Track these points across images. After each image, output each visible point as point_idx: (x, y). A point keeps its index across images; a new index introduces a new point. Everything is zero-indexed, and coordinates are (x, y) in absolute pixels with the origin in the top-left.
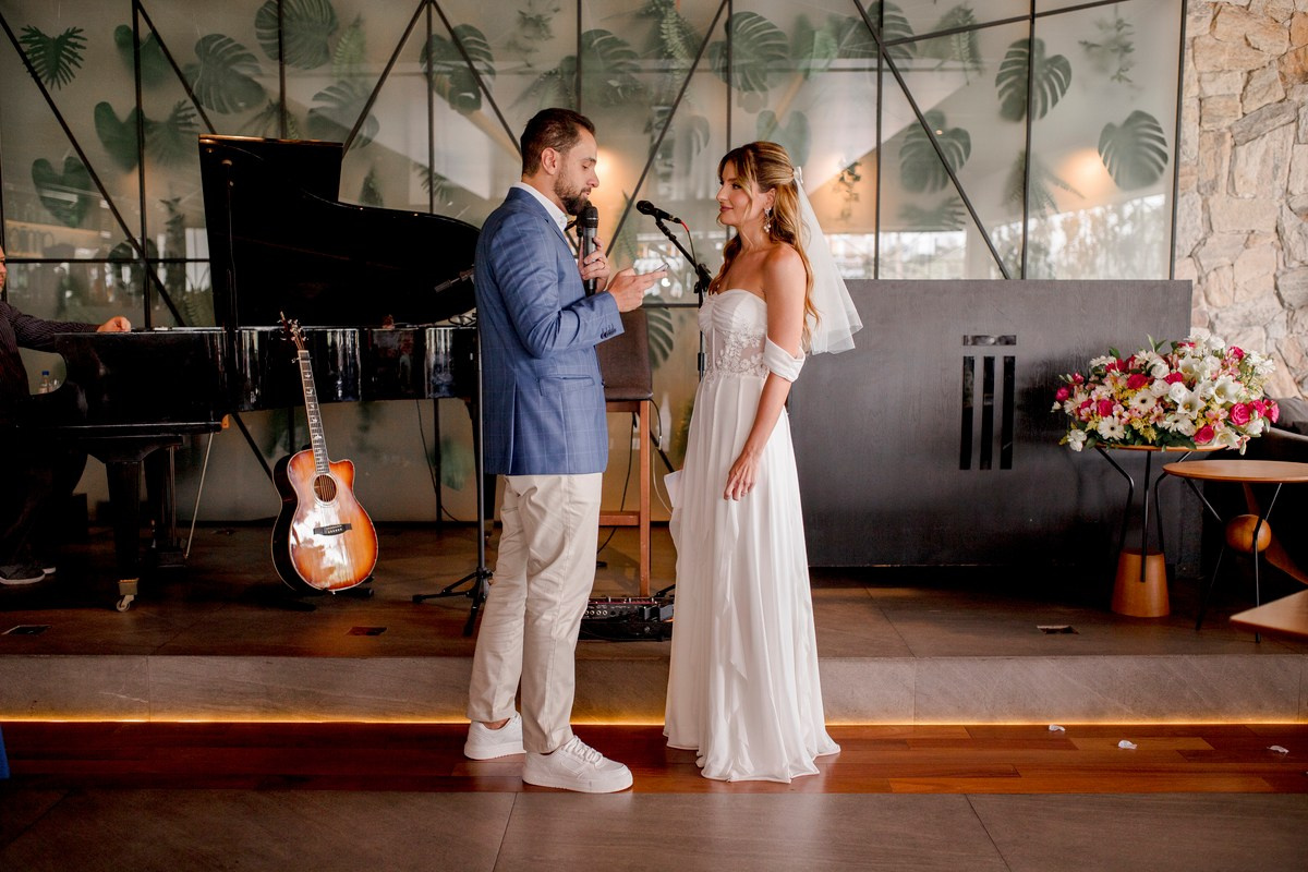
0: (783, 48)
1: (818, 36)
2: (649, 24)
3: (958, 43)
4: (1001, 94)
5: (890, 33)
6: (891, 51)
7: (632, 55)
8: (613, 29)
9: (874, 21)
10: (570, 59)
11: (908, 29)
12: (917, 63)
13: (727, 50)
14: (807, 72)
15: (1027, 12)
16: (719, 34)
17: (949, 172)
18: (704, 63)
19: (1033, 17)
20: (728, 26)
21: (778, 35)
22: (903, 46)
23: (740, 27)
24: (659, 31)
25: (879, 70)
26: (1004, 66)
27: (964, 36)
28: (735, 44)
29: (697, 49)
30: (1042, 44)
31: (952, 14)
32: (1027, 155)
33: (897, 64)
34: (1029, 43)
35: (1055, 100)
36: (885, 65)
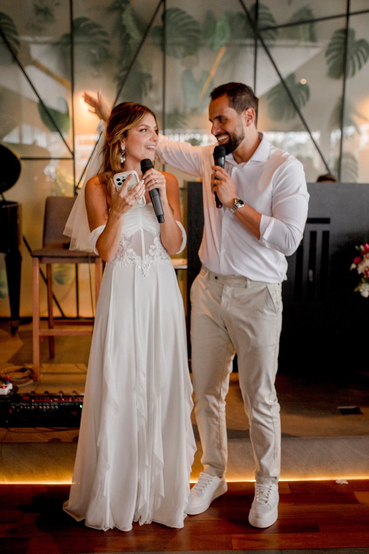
0: (197, 31)
1: (219, 24)
2: (115, 15)
3: (303, 30)
4: (328, 62)
5: (262, 23)
6: (263, 34)
7: (104, 34)
8: (94, 17)
9: (253, 15)
10: (66, 36)
11: (273, 20)
12: (278, 42)
13: (162, 32)
14: (212, 45)
15: (344, 11)
16: (158, 22)
17: (297, 109)
18: (149, 39)
19: (348, 15)
20: (164, 17)
21: (194, 23)
22: (270, 32)
23: (171, 17)
24: (120, 19)
25: (256, 46)
26: (330, 45)
27: (307, 26)
28: (168, 28)
29: (145, 30)
30: (353, 32)
31: (300, 12)
32: (343, 100)
33: (267, 42)
34: (346, 32)
35: (360, 66)
36: (259, 43)
